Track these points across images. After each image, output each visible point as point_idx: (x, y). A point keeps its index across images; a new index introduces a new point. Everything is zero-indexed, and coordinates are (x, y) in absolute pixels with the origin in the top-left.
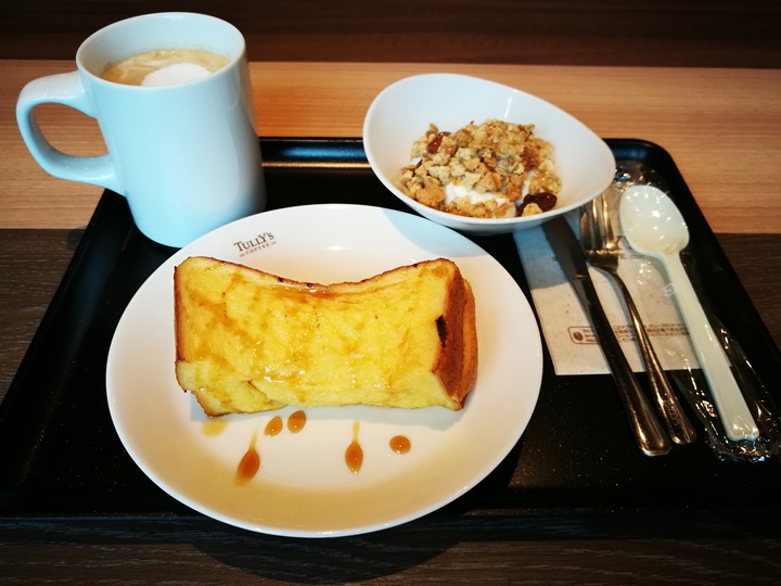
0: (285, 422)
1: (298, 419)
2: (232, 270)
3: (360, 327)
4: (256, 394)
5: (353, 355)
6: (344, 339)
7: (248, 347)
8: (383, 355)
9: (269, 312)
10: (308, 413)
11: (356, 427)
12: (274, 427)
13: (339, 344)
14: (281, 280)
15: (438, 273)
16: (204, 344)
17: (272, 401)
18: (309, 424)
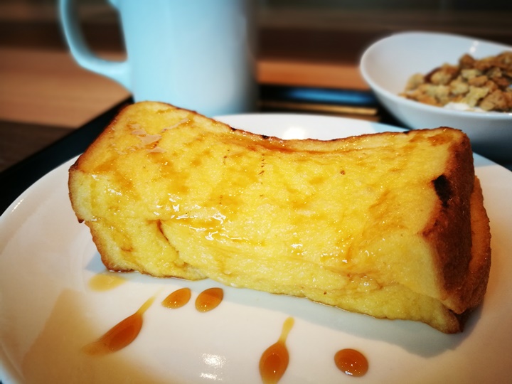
0: (195, 296)
1: (213, 297)
2: (184, 115)
3: (318, 181)
4: (165, 246)
5: (300, 212)
6: (292, 191)
7: (165, 176)
8: (344, 216)
9: (207, 153)
10: (228, 292)
11: (289, 324)
12: (177, 299)
13: (284, 196)
14: (234, 130)
15: (436, 140)
16: (113, 160)
17: (186, 265)
18: (224, 306)
